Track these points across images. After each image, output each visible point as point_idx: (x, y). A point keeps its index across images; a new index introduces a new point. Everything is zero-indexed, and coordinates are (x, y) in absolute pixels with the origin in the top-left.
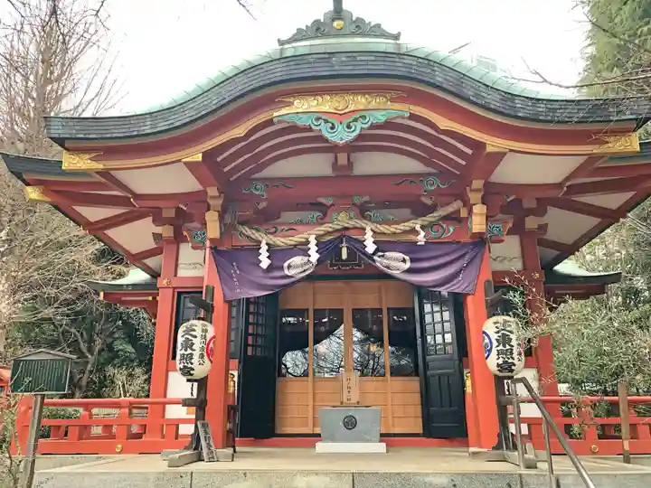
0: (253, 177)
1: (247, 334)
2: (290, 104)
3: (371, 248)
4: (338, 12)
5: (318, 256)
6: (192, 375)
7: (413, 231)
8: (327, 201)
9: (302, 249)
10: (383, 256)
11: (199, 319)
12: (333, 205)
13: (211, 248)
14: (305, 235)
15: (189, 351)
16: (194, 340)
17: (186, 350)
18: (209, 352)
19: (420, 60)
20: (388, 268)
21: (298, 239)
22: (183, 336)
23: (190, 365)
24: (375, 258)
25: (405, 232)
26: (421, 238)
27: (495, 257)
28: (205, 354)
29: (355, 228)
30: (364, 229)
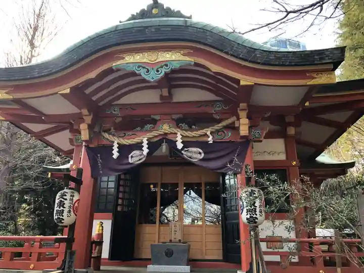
0: (113, 103)
1: (118, 198)
2: (123, 58)
3: (180, 146)
4: (156, 4)
5: (147, 151)
6: (63, 223)
7: (206, 135)
8: (157, 117)
9: (139, 146)
10: (187, 151)
11: (70, 189)
12: (160, 120)
13: (85, 146)
14: (141, 138)
15: (62, 208)
16: (65, 202)
17: (59, 208)
18: (74, 209)
19: (199, 30)
20: (190, 158)
21: (136, 140)
22: (58, 199)
23: (61, 217)
24: (183, 152)
25: (201, 136)
26: (210, 140)
27: (269, 152)
28: (72, 210)
29: (172, 133)
30: (176, 134)
